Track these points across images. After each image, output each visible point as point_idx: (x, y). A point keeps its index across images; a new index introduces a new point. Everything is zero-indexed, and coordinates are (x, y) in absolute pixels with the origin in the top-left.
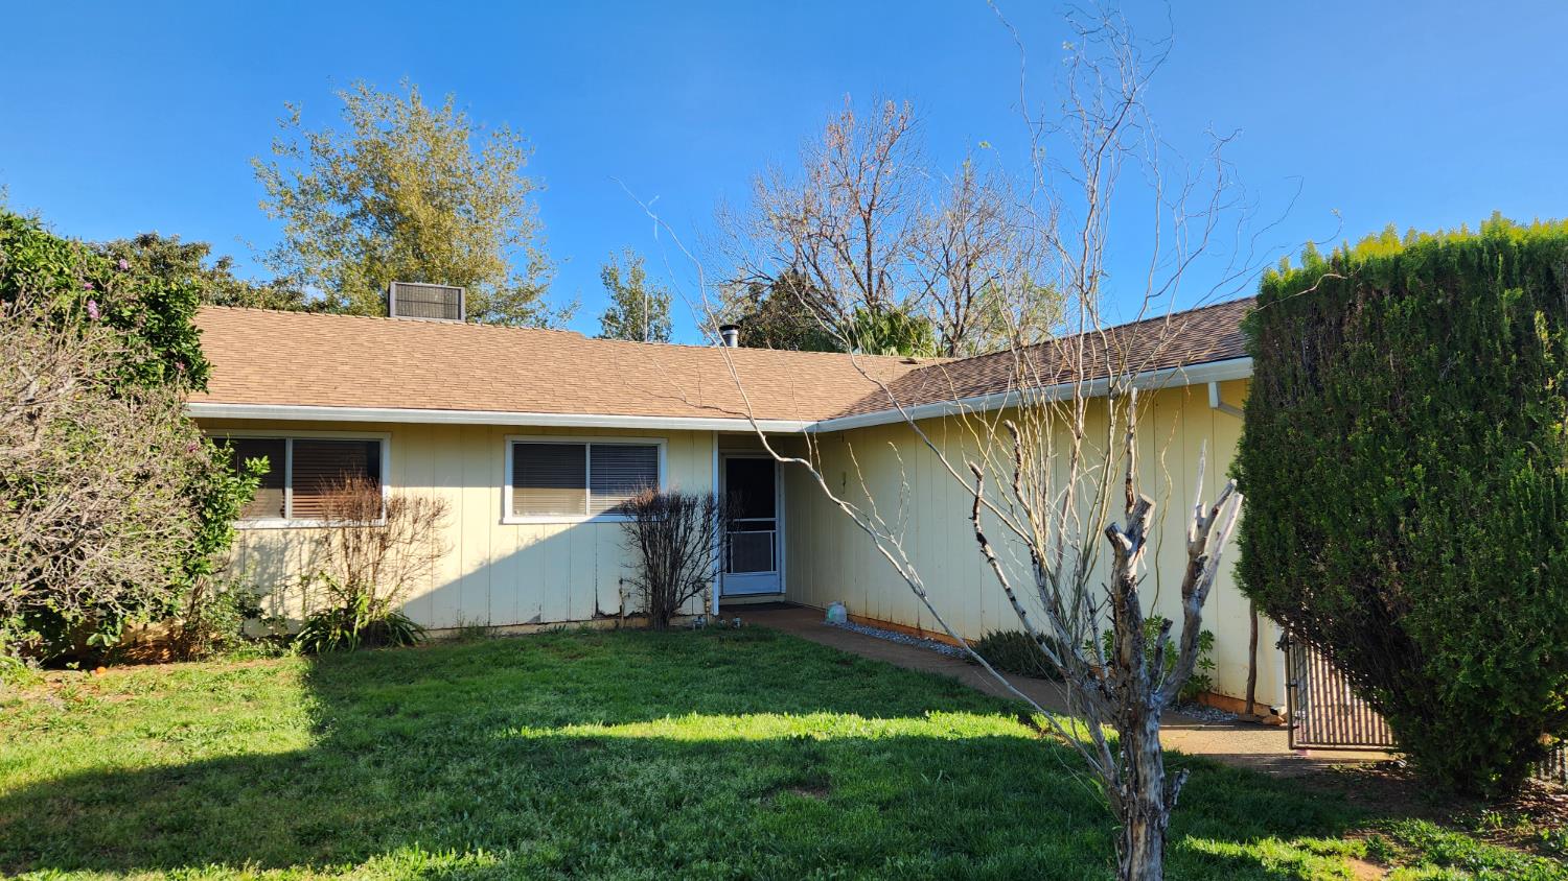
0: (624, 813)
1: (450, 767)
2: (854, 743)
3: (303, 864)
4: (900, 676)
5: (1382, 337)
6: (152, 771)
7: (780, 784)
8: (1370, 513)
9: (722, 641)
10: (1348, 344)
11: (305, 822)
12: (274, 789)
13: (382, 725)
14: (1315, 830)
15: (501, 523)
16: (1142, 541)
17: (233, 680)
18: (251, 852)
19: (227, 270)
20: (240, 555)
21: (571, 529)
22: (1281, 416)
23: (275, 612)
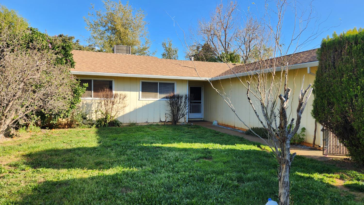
0: (166, 162)
1: (128, 151)
2: (218, 150)
3: (96, 169)
4: (229, 136)
5: (352, 55)
6: (64, 150)
7: (201, 158)
8: (346, 98)
9: (188, 128)
10: (343, 57)
11: (97, 161)
12: (90, 154)
13: (113, 142)
14: (328, 172)
15: (139, 100)
16: (288, 98)
17: (81, 132)
18: (85, 166)
19: (78, 43)
20: (82, 105)
21: (154, 102)
22: (325, 75)
23: (90, 118)
